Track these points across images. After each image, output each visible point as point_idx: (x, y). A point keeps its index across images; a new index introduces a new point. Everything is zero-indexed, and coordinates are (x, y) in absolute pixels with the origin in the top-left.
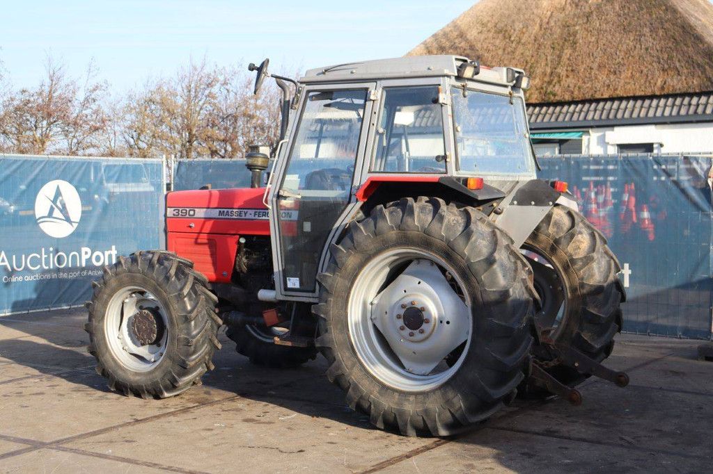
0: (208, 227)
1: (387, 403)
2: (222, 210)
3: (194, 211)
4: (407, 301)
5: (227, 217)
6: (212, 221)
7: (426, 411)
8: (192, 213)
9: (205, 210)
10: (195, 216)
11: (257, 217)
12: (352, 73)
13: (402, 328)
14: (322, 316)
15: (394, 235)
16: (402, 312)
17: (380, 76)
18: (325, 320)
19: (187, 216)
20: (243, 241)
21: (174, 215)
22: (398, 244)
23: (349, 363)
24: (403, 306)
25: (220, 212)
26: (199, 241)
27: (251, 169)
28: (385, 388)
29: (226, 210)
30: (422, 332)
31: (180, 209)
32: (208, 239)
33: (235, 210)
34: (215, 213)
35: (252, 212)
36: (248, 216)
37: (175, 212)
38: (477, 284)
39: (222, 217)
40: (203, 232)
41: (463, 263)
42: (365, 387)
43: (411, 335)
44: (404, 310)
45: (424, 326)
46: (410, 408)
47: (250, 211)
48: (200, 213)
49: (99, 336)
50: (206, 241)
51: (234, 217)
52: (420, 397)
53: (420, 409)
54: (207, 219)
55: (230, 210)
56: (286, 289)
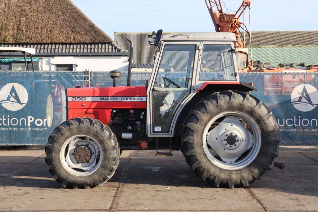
0: (94, 106)
1: (223, 176)
2: (102, 97)
3: (85, 98)
4: (228, 133)
5: (105, 100)
6: (96, 103)
7: (242, 177)
8: (84, 99)
9: (92, 97)
10: (86, 100)
11: (123, 100)
12: (188, 37)
13: (226, 144)
14: (191, 142)
15: (226, 106)
16: (226, 138)
17: (203, 40)
18: (192, 144)
19: (81, 100)
20: (115, 111)
21: (72, 100)
22: (228, 109)
23: (204, 161)
24: (227, 135)
25: (101, 98)
26: (88, 112)
27: (113, 78)
28: (221, 169)
29: (104, 97)
30: (235, 145)
31: (76, 97)
32: (93, 111)
33: (110, 97)
34: (98, 99)
35: (121, 98)
36: (118, 100)
37: (73, 99)
38: (264, 124)
39: (103, 100)
40: (91, 108)
41: (258, 116)
42: (212, 170)
43: (231, 147)
44: (227, 137)
45: (236, 143)
46: (235, 177)
47: (118, 98)
48: (89, 99)
49: (57, 161)
50: (92, 112)
51: (110, 100)
52: (238, 172)
53: (239, 177)
54: (93, 102)
55: (107, 97)
56: (154, 132)
